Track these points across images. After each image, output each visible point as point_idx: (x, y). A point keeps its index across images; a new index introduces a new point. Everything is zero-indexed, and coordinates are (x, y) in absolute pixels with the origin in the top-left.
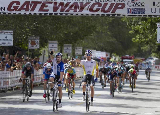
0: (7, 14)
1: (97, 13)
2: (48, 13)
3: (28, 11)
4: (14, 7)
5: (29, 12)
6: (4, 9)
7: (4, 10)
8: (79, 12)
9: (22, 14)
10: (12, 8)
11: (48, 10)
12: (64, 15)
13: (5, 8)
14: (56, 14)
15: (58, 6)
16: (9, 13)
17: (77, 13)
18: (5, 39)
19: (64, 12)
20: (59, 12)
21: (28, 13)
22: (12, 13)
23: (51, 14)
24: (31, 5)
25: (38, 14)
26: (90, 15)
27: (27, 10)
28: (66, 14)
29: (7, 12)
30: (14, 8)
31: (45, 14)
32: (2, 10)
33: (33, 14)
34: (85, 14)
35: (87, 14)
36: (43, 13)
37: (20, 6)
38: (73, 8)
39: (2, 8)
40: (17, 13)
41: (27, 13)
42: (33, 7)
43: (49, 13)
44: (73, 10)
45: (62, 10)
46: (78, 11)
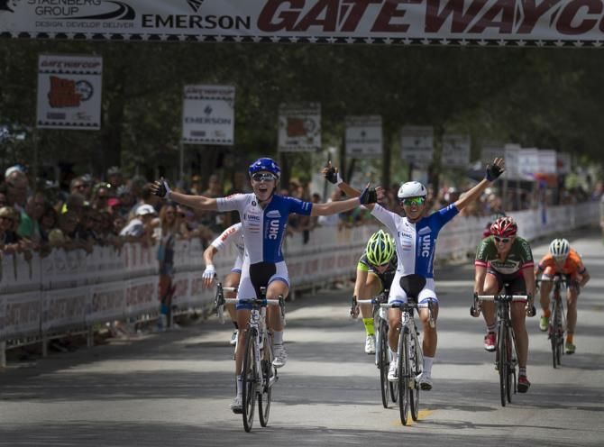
0: (256, 40)
1: (587, 36)
2: (407, 37)
3: (333, 29)
4: (283, 14)
5: (338, 32)
6: (246, 22)
7: (248, 26)
8: (518, 32)
9: (313, 40)
10: (276, 20)
11: (404, 28)
12: (464, 43)
13: (248, 19)
14: (436, 41)
15: (442, 12)
16: (266, 39)
17: (514, 35)
18: (204, 115)
19: (465, 35)
20: (445, 33)
21: (331, 37)
22: (275, 36)
23: (417, 41)
24: (345, 9)
25: (369, 41)
26: (560, 44)
27: (329, 25)
28: (473, 42)
29: (256, 33)
30: (282, 20)
31: (397, 40)
32: (237, 27)
33: (350, 41)
34: (543, 41)
35: (550, 42)
36: (388, 36)
37: (304, 12)
38: (498, 18)
39: (238, 19)
40: (294, 36)
41: (329, 38)
42: (351, 14)
43: (410, 39)
44: (496, 25)
45: (458, 27)
46: (515, 28)
